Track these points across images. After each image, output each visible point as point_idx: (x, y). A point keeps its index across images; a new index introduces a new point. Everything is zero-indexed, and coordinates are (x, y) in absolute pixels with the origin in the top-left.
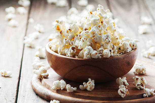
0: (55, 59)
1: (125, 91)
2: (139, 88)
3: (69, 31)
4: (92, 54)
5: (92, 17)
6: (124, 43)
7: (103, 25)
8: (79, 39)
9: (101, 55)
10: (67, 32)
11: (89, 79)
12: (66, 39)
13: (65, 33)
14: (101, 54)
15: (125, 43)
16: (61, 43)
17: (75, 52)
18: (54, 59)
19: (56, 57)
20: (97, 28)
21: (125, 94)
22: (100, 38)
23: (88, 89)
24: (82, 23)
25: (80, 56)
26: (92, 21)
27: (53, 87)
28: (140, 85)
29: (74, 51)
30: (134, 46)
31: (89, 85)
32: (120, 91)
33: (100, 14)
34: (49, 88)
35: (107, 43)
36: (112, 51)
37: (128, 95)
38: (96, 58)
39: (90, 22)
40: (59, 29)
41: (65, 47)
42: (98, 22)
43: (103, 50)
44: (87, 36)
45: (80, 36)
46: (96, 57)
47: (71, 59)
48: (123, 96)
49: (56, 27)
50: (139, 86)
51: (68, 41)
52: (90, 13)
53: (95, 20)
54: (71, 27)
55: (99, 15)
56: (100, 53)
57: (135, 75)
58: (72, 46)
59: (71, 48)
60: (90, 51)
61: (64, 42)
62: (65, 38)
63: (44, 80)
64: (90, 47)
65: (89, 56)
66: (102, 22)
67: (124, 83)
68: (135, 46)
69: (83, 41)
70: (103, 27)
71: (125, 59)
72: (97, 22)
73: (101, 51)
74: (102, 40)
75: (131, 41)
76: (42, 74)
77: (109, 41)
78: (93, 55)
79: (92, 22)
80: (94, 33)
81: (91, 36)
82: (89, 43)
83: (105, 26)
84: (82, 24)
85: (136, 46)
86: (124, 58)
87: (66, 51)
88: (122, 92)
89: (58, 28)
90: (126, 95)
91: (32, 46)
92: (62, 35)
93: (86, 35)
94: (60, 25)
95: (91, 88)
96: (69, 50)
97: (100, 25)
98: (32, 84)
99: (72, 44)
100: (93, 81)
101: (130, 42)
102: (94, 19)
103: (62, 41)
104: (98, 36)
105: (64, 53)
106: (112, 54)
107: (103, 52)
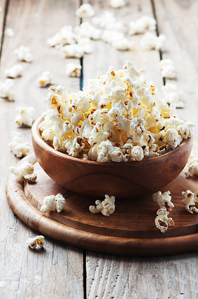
0: (48, 158)
1: (168, 221)
2: (192, 210)
3: (73, 108)
4: (112, 155)
5: (114, 85)
6: (169, 131)
7: (133, 100)
8: (90, 124)
9: (127, 157)
10: (70, 110)
11: (106, 196)
12: (67, 124)
13: (66, 111)
14: (128, 154)
15: (171, 132)
16: (58, 128)
17: (83, 147)
18: (46, 156)
19: (50, 155)
20: (122, 106)
21: (166, 226)
22: (127, 124)
23: (104, 213)
24: (95, 95)
25: (91, 154)
26: (113, 92)
27: (44, 207)
28: (195, 206)
29: (81, 145)
30: (185, 134)
31: (105, 207)
32: (159, 221)
33: (128, 80)
34: (36, 206)
35: (139, 135)
36: (147, 148)
37: (173, 227)
38: (119, 162)
39: (111, 94)
40: (56, 103)
41: (66, 136)
42: (125, 95)
43: (130, 148)
44: (104, 119)
45: (92, 119)
46: (119, 160)
47: (76, 161)
48: (163, 229)
49: (50, 99)
50: (192, 208)
51: (72, 127)
52: (110, 74)
53: (118, 92)
54: (77, 102)
55: (126, 82)
56: (126, 153)
57: (187, 178)
58: (78, 137)
59: (75, 139)
60: (108, 150)
61: (65, 129)
62: (66, 121)
63: (28, 187)
64: (108, 143)
65: (106, 158)
66: (131, 94)
67: (166, 203)
68: (188, 134)
69: (97, 131)
70: (133, 103)
71: (170, 161)
72: (122, 95)
73: (128, 149)
74: (131, 128)
75: (180, 125)
76: (26, 175)
77: (142, 131)
78: (114, 156)
79: (113, 94)
80: (117, 116)
81: (111, 119)
82: (106, 133)
83: (136, 101)
84: (97, 96)
85: (190, 134)
86: (167, 160)
87: (67, 144)
88: (162, 224)
89: (55, 101)
90: (169, 227)
91: (10, 98)
92: (60, 114)
93: (102, 117)
94: (57, 95)
95: (108, 212)
96: (72, 142)
97: (128, 100)
98: (8, 194)
99: (78, 133)
100: (113, 198)
101: (179, 127)
102: (118, 89)
103: (60, 126)
104: (124, 120)
105: (65, 147)
106: (147, 153)
107: (130, 151)
